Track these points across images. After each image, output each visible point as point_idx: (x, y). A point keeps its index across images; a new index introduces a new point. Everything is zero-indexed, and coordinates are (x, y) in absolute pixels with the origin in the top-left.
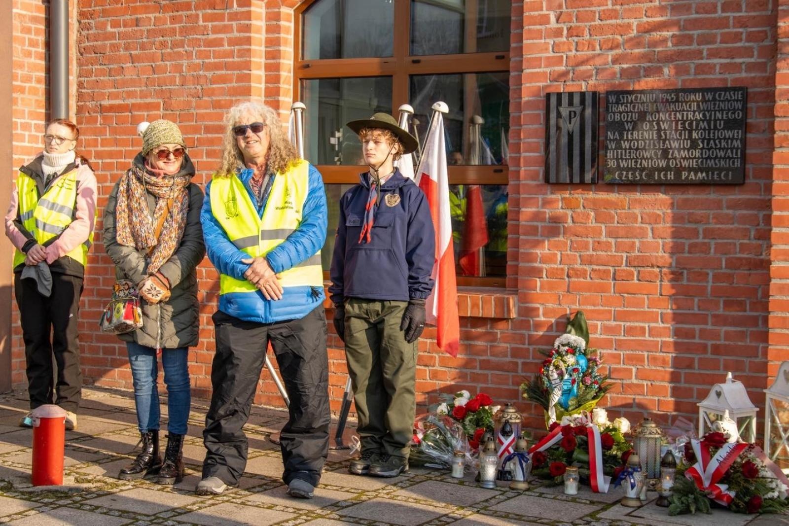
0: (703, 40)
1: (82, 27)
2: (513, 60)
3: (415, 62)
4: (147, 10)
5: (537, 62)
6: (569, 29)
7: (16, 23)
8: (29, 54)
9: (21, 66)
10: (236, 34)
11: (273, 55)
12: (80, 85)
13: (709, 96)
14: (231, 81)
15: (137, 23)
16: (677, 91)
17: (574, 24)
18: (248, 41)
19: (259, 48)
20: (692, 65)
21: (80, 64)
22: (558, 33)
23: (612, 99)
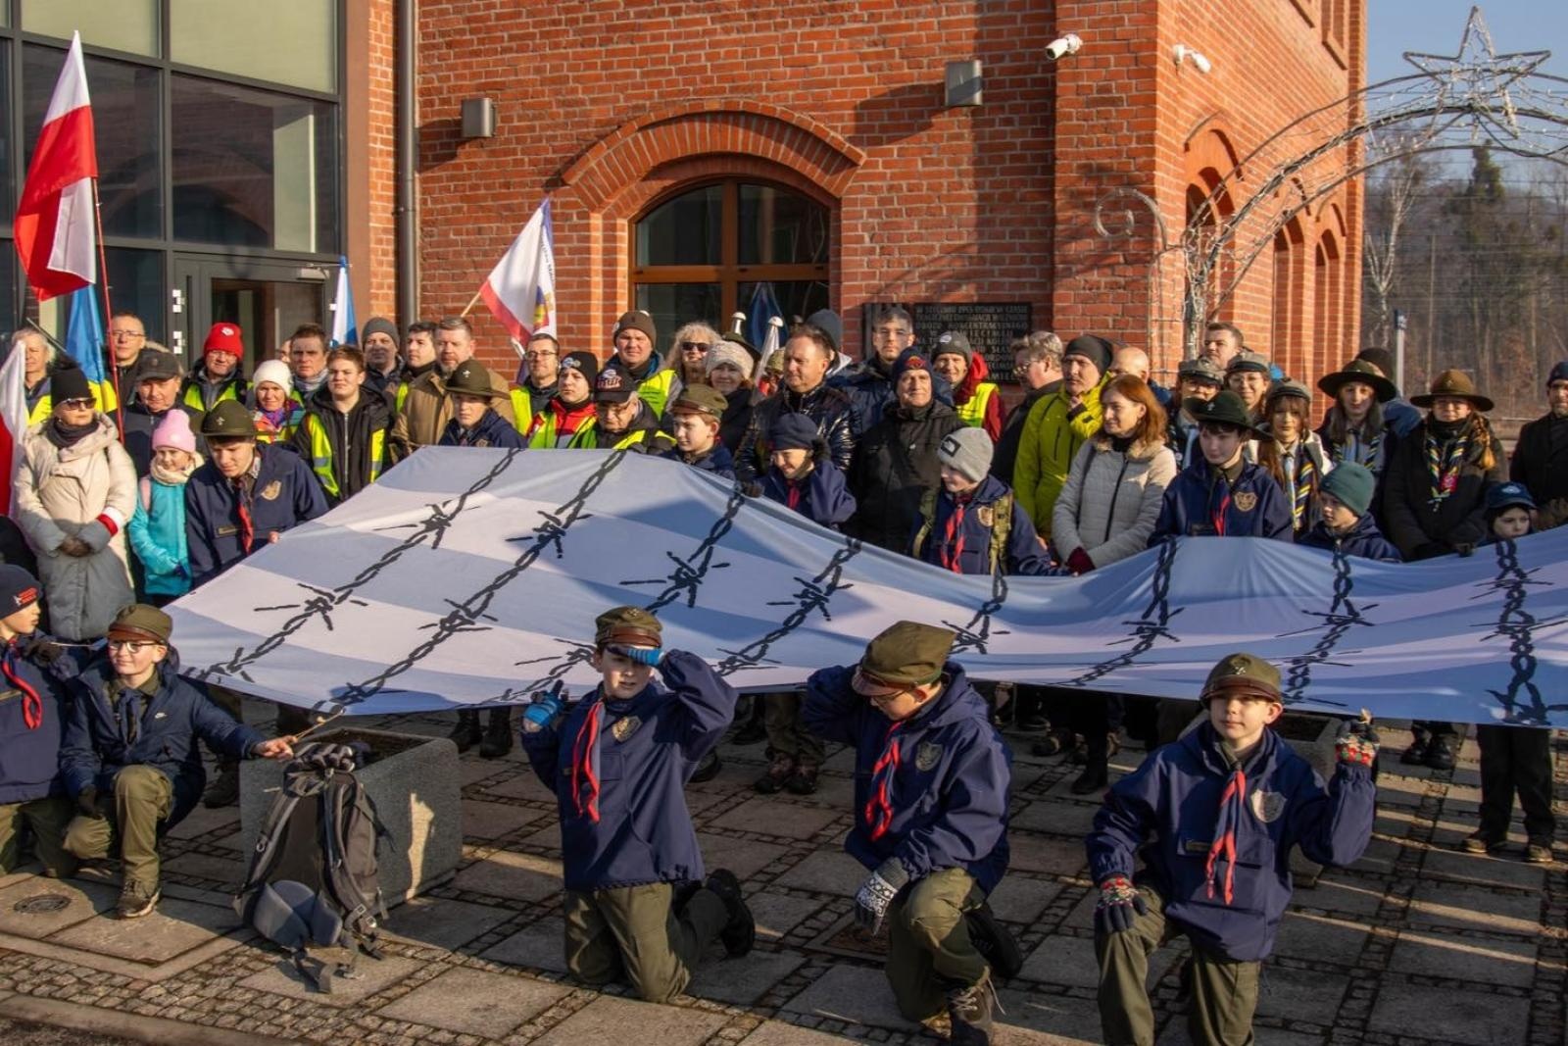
0: (994, 262)
1: (425, 234)
2: (832, 272)
3: (743, 270)
4: (489, 220)
5: (853, 276)
6: (882, 248)
7: (372, 236)
8: (381, 263)
9: (376, 275)
10: (575, 244)
11: (610, 262)
12: (424, 288)
13: (1000, 310)
14: (571, 286)
15: (480, 231)
16: (974, 305)
17: (886, 244)
18: (588, 250)
19: (597, 257)
20: (986, 281)
21: (423, 269)
22: (872, 251)
23: (920, 310)
